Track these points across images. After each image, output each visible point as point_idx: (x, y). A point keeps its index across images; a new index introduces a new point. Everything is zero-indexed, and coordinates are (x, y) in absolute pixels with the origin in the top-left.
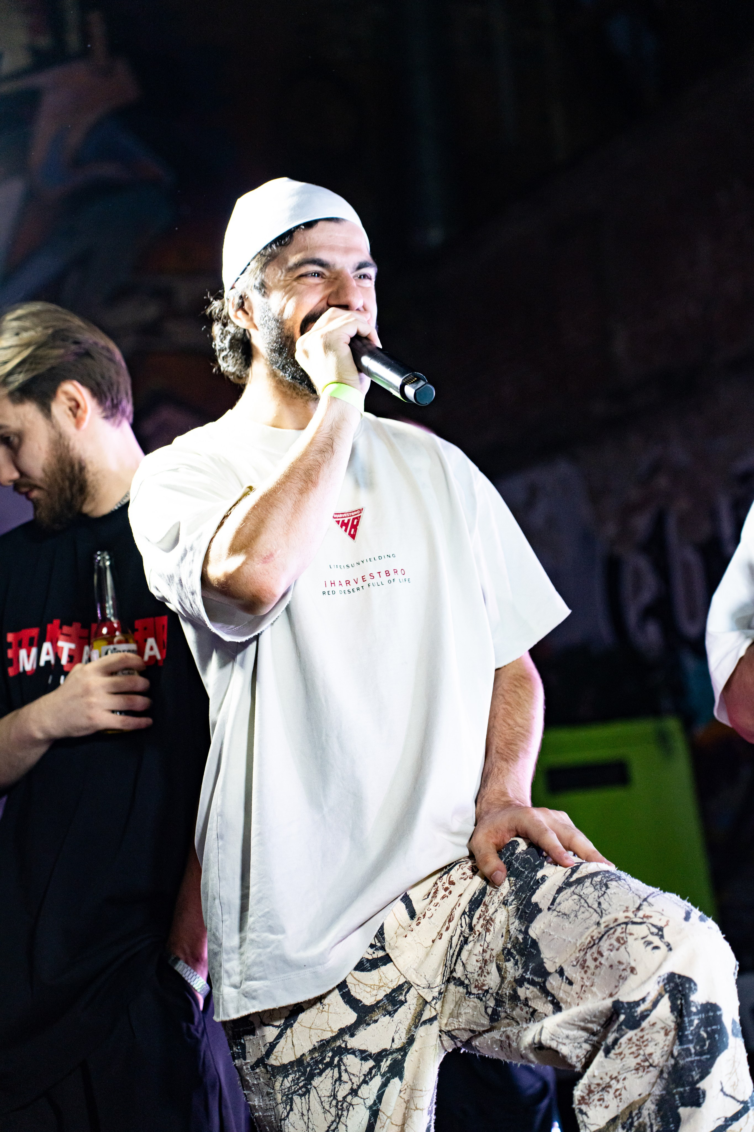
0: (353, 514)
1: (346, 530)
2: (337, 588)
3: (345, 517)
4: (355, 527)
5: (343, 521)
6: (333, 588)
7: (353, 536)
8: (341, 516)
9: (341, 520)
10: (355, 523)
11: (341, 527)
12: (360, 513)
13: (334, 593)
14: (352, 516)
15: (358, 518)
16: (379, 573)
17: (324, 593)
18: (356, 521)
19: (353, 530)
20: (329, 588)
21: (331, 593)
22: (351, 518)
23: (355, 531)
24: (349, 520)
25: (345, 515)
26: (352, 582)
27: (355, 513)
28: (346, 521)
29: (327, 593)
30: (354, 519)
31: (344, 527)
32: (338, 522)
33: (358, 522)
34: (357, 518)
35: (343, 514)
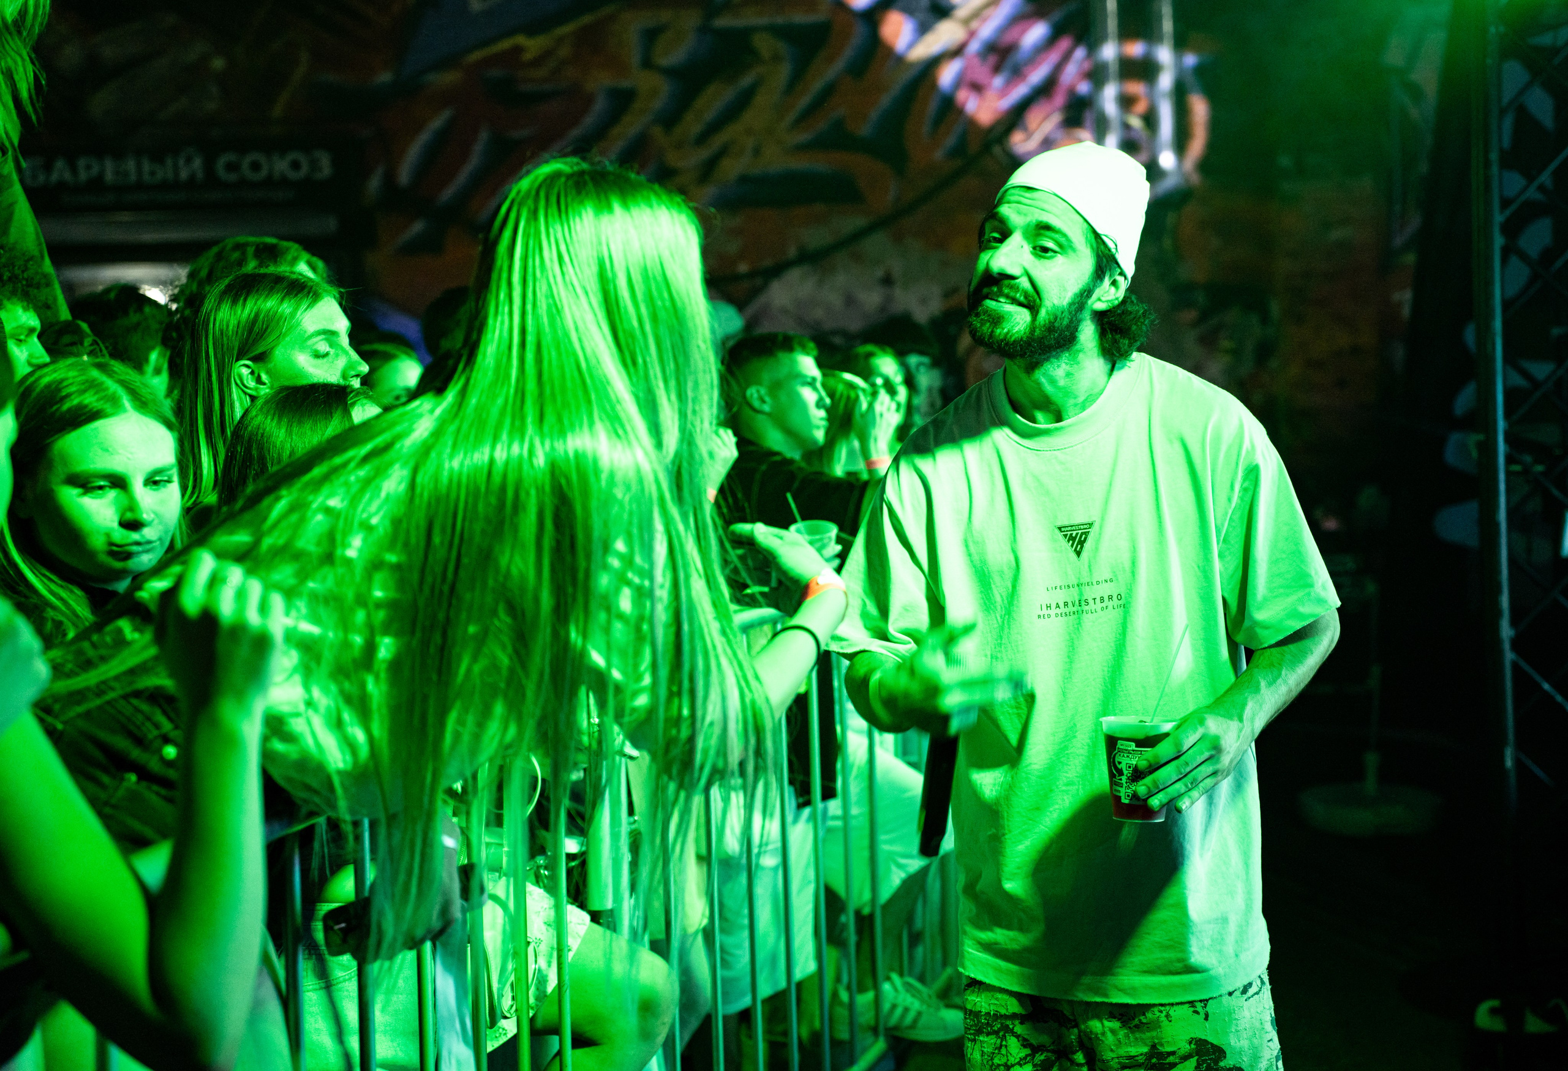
0: (1082, 527)
1: (1072, 546)
2: (1053, 611)
3: (1074, 530)
4: (1082, 543)
5: (1071, 534)
6: (1049, 612)
7: (1078, 553)
8: (1069, 528)
9: (1069, 533)
10: (1083, 539)
11: (1069, 541)
12: (1090, 528)
13: (1049, 616)
14: (1081, 529)
15: (1087, 534)
16: (1094, 599)
17: (1039, 616)
18: (1084, 536)
19: (1079, 546)
20: (1045, 612)
21: (1046, 616)
22: (1080, 532)
23: (1082, 548)
24: (1077, 534)
25: (1074, 528)
26: (1070, 605)
27: (1085, 526)
28: (1074, 535)
29: (1042, 617)
30: (1082, 534)
31: (1071, 542)
32: (1065, 536)
33: (1085, 539)
34: (1085, 533)
35: (1072, 526)
